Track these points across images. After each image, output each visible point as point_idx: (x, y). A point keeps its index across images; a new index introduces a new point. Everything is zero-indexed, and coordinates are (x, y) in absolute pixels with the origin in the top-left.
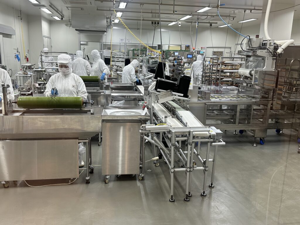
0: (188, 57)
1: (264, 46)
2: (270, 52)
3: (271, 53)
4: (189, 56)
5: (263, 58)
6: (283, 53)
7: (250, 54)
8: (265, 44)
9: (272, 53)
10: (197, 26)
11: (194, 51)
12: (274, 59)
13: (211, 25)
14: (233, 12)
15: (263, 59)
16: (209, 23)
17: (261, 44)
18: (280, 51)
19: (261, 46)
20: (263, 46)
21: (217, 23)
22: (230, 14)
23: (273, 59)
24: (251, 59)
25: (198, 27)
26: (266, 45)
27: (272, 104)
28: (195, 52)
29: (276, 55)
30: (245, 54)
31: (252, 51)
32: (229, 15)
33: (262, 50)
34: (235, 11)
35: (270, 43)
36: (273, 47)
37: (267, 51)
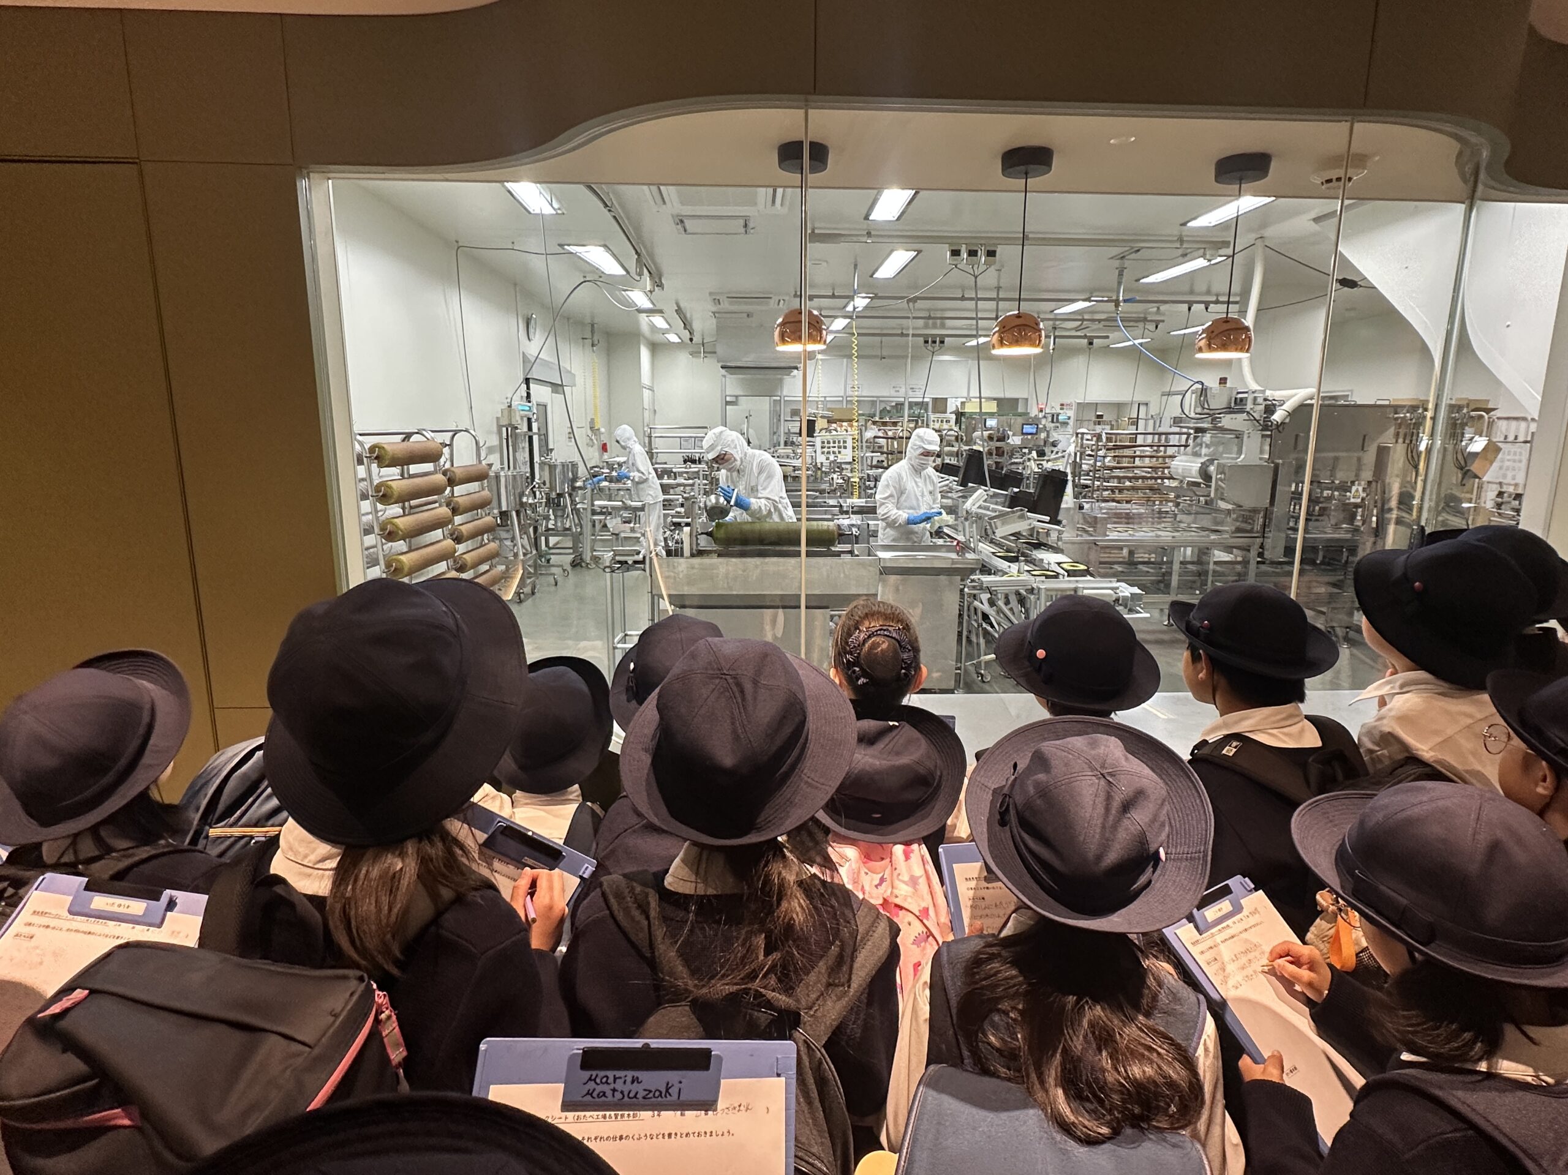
0: (1024, 431)
1: (1239, 405)
2: (1255, 419)
3: (1258, 421)
4: (1028, 429)
5: (1239, 436)
6: (1287, 420)
7: (1205, 425)
8: (1242, 399)
9: (1261, 422)
10: (1051, 348)
11: (1041, 415)
12: (1267, 436)
13: (1091, 343)
14: (1155, 309)
15: (1237, 438)
16: (1085, 337)
17: (1231, 399)
18: (1278, 416)
19: (1233, 405)
20: (1237, 405)
21: (1107, 337)
22: (1145, 314)
23: (1263, 436)
24: (1207, 438)
25: (1053, 349)
26: (1244, 402)
27: (1262, 546)
28: (1045, 417)
29: (1271, 426)
30: (1192, 425)
31: (1210, 419)
32: (1142, 315)
33: (1234, 416)
34: (1161, 308)
35: (1255, 399)
36: (1262, 407)
37: (1247, 418)
